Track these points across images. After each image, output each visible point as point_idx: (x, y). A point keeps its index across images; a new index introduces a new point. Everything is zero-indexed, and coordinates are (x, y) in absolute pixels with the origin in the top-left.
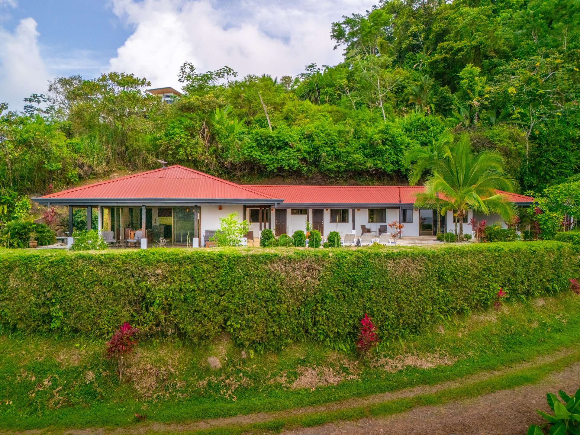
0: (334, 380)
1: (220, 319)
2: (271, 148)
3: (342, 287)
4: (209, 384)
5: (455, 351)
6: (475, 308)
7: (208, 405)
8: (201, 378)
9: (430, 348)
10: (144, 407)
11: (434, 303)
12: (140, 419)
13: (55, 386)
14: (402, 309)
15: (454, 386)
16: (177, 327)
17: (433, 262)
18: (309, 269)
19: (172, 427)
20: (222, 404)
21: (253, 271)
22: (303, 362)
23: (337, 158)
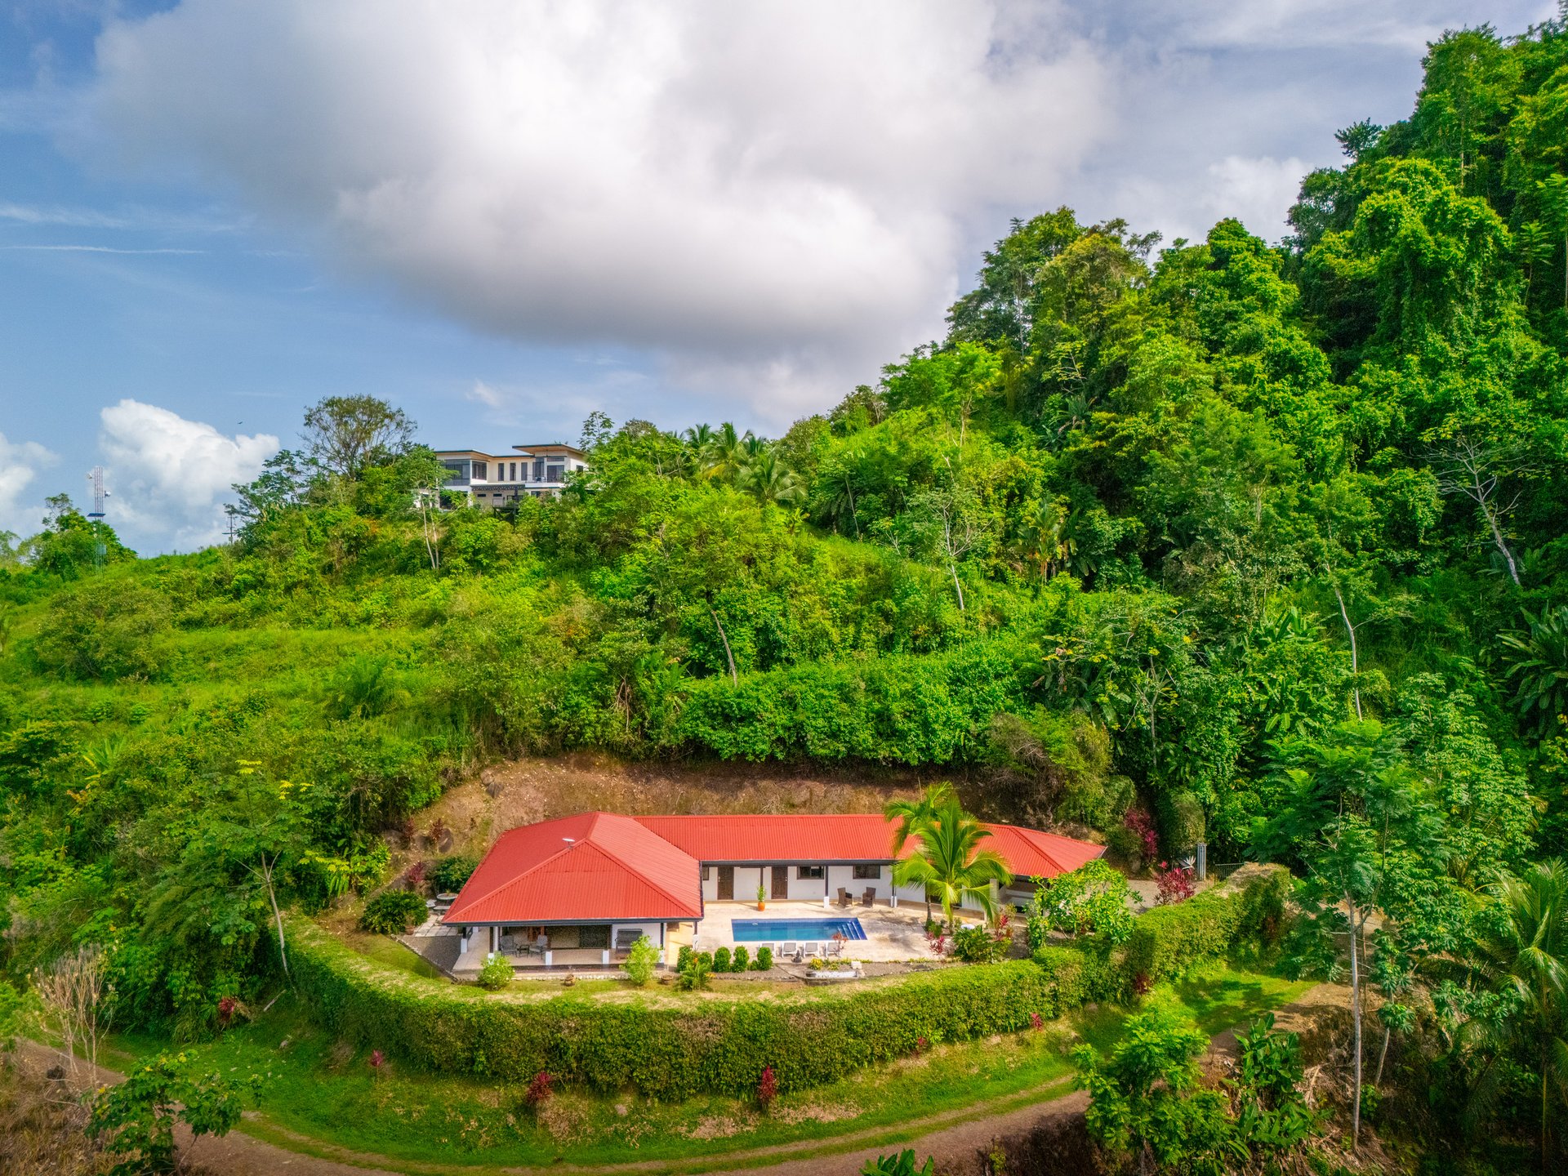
0: (730, 1131)
1: (626, 1069)
2: (727, 718)
3: (741, 1040)
4: (616, 1131)
5: (864, 1102)
6: (901, 1053)
7: (615, 1150)
8: (609, 1125)
9: (839, 1098)
10: (560, 1150)
11: (844, 1052)
12: (559, 1160)
13: (481, 1126)
14: (806, 1060)
15: (838, 1141)
16: (587, 1074)
17: (840, 1014)
18: (710, 1025)
19: (584, 1170)
20: (626, 1151)
21: (657, 1028)
22: (704, 1112)
23: (834, 735)
